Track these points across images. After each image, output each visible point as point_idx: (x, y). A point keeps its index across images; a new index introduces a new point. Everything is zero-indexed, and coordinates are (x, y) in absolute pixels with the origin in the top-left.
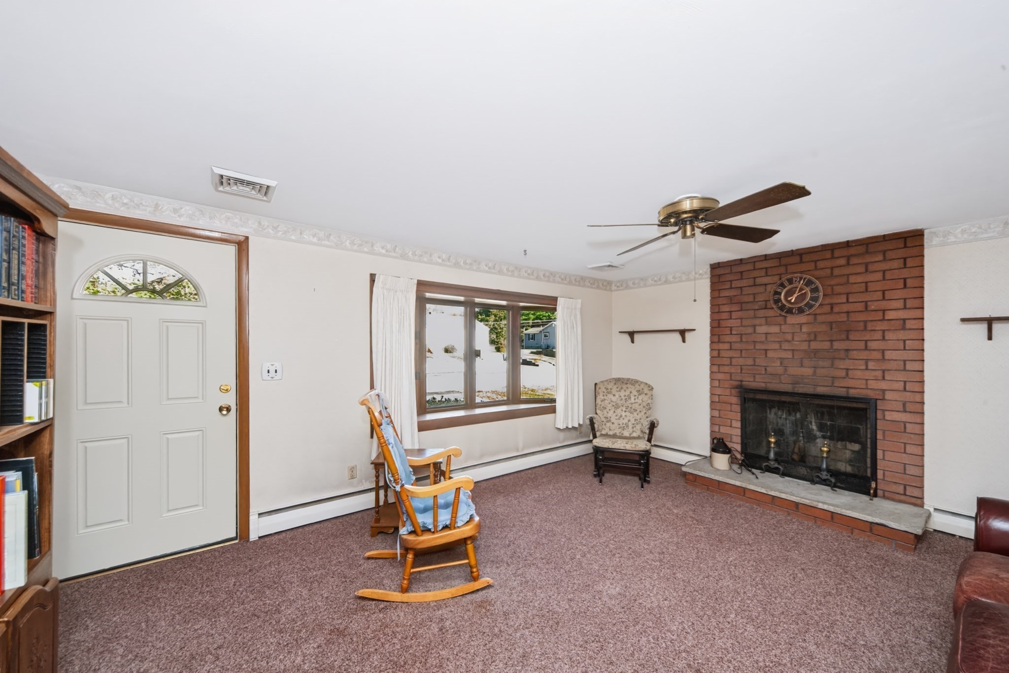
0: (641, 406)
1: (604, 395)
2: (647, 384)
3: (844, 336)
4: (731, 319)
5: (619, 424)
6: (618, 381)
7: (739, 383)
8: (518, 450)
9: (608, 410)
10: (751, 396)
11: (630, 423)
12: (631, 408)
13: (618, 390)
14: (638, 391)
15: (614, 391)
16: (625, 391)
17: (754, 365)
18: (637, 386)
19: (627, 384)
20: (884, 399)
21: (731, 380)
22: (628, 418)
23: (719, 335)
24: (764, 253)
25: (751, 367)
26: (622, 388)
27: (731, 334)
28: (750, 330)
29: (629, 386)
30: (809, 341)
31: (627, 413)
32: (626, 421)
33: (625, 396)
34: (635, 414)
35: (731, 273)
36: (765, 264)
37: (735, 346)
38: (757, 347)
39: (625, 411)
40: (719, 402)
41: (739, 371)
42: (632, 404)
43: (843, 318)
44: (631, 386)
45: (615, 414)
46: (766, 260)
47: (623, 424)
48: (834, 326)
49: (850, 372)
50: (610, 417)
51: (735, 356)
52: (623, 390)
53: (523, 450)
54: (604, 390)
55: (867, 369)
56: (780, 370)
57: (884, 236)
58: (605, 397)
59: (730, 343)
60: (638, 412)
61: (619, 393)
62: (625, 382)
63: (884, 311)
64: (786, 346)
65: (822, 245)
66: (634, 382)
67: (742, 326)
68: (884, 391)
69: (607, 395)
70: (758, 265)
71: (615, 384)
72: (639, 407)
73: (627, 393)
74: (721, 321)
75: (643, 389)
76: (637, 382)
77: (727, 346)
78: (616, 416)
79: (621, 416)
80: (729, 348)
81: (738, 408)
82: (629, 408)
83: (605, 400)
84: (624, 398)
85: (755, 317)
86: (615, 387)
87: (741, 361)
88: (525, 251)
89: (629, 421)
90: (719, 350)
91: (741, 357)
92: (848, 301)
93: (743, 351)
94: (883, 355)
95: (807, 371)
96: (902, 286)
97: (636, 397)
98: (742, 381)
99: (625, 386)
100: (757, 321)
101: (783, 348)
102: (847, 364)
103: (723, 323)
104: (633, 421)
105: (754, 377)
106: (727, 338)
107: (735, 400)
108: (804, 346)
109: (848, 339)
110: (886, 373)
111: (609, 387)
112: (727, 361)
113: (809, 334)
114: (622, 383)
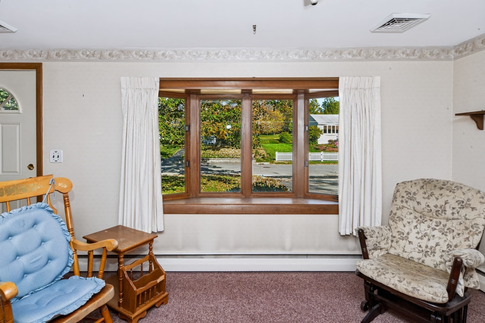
0: (463, 226)
1: (402, 201)
5: (420, 246)
6: (427, 182)
8: (283, 248)
9: (405, 222)
11: (438, 248)
12: (445, 226)
13: (426, 196)
14: (461, 202)
15: (419, 197)
16: (437, 199)
18: (459, 193)
19: (441, 188)
22: (437, 240)
26: (432, 194)
29: (445, 192)
31: (437, 233)
32: (432, 243)
33: (436, 206)
34: (450, 236)
39: (434, 229)
42: (448, 220)
44: (448, 192)
45: (416, 230)
47: (427, 247)
50: (408, 234)
52: (433, 198)
53: (291, 249)
54: (404, 194)
58: (404, 204)
60: (455, 233)
61: (427, 200)
62: (440, 185)
66: (456, 188)
69: (407, 202)
71: (422, 187)
72: (458, 227)
73: (441, 202)
75: (469, 200)
76: (459, 187)
78: (418, 233)
79: (426, 235)
82: (441, 226)
83: (403, 207)
84: (433, 209)
86: (422, 191)
88: (255, 27)
89: (437, 244)
97: (455, 211)
99: (437, 192)
104: (443, 246)
111: (413, 190)
114: (435, 186)
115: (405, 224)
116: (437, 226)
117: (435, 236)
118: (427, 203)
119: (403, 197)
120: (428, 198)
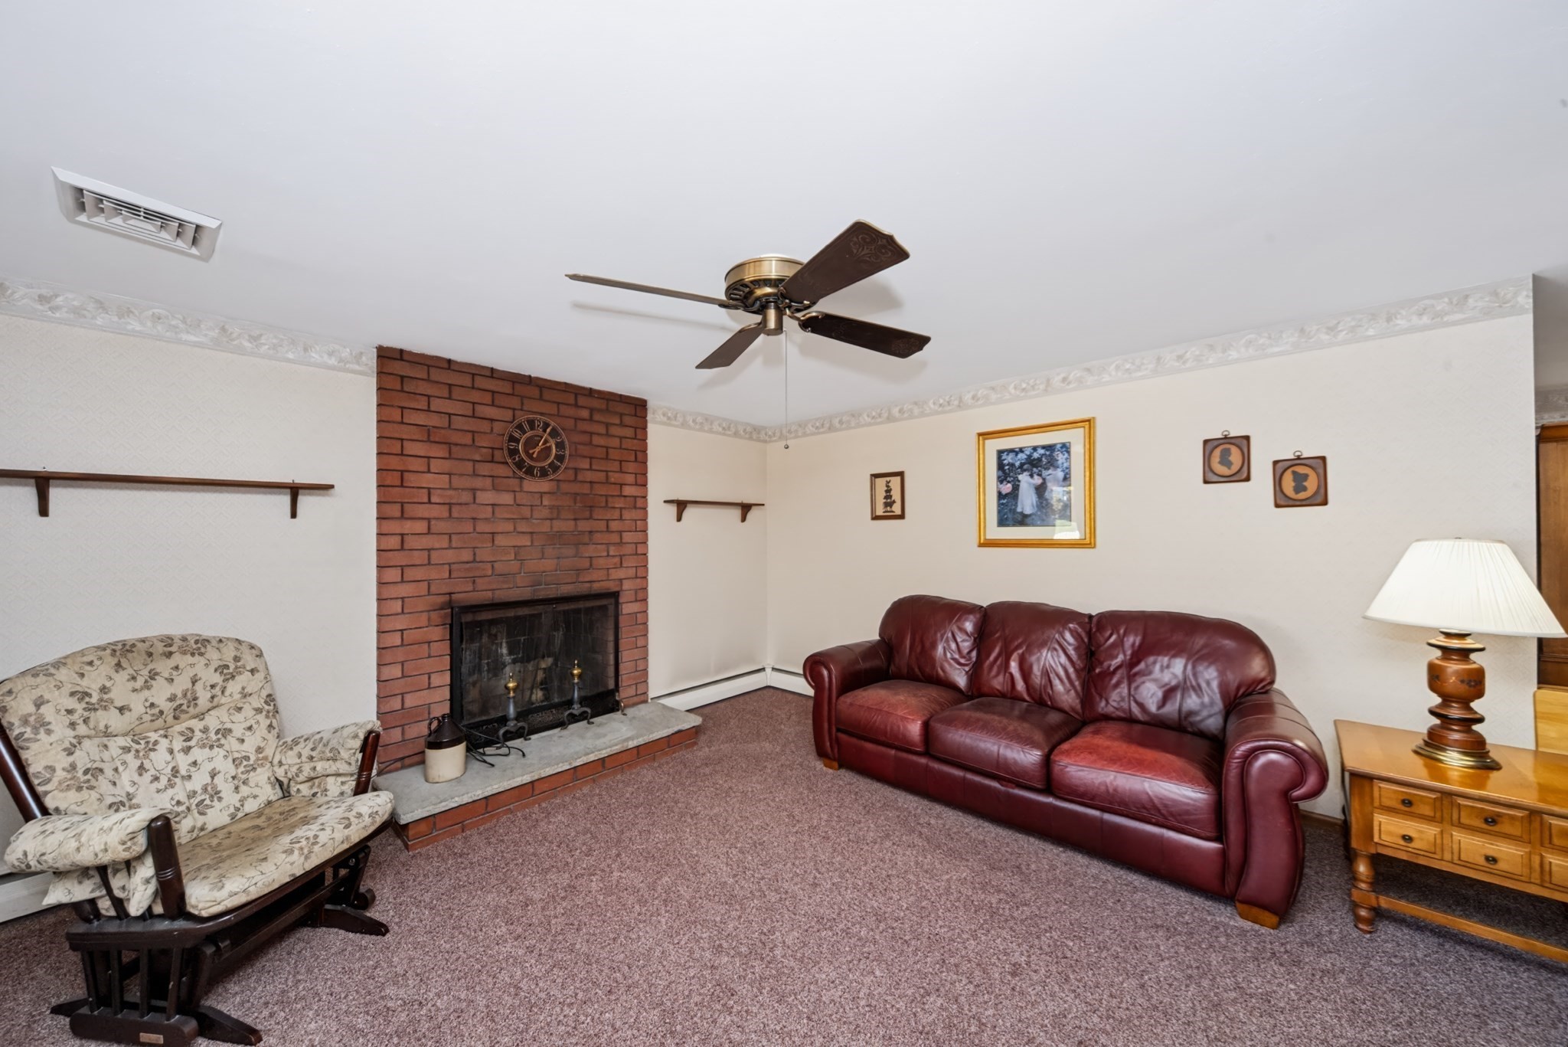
0: (248, 711)
1: (72, 725)
2: (239, 642)
3: (587, 514)
4: (429, 471)
6: (122, 652)
7: (447, 598)
9: (109, 772)
10: (468, 618)
11: (218, 780)
12: (205, 730)
13: (140, 682)
14: (222, 668)
15: (120, 695)
16: (171, 680)
17: (474, 561)
18: (212, 654)
19: (169, 655)
20: (622, 590)
21: (429, 594)
22: (207, 767)
23: (402, 504)
24: (490, 366)
25: (468, 566)
26: (153, 675)
27: (430, 502)
28: (466, 497)
29: (184, 660)
30: (551, 519)
31: (197, 754)
32: (200, 780)
33: (173, 698)
34: (230, 744)
35: (428, 380)
36: (491, 385)
37: (437, 526)
38: (478, 529)
39: (187, 750)
40: (402, 645)
41: (447, 575)
43: (586, 489)
44: (189, 659)
45: (147, 777)
46: (492, 377)
47: (190, 794)
48: (578, 498)
49: (594, 561)
51: (437, 545)
52: (159, 683)
54: (71, 704)
55: (608, 556)
56: (514, 566)
57: (621, 395)
58: (81, 729)
59: (429, 520)
60: (238, 732)
61: (144, 694)
62: (160, 648)
63: (621, 485)
64: (523, 527)
65: (565, 383)
66: (199, 646)
67: (451, 488)
68: (621, 580)
69: (86, 721)
70: (480, 382)
71: (119, 665)
72: (238, 717)
73: (182, 683)
74: (406, 475)
75: (237, 659)
76: (201, 641)
77: (421, 526)
78: (156, 779)
79: (175, 771)
80: (426, 531)
81: (445, 648)
82: (198, 735)
84: (167, 707)
85: (475, 474)
86: (122, 677)
87: (450, 556)
89: (213, 775)
90: (402, 535)
91: (450, 548)
92: (591, 469)
93: (454, 537)
94: (621, 539)
95: (548, 564)
96: (633, 459)
97: (217, 691)
98: (450, 594)
99: (164, 667)
100: (478, 483)
101: (519, 530)
102: (590, 551)
103: (412, 479)
104: (227, 767)
105: (474, 582)
106: (423, 511)
107: (439, 633)
108: (545, 527)
109: (591, 518)
110: (624, 558)
111: (92, 683)
112: (419, 558)
113: (551, 508)
114: (150, 655)
115: (111, 778)
116: (189, 739)
117: (198, 762)
118: (146, 700)
119: (69, 712)
120: (147, 686)
